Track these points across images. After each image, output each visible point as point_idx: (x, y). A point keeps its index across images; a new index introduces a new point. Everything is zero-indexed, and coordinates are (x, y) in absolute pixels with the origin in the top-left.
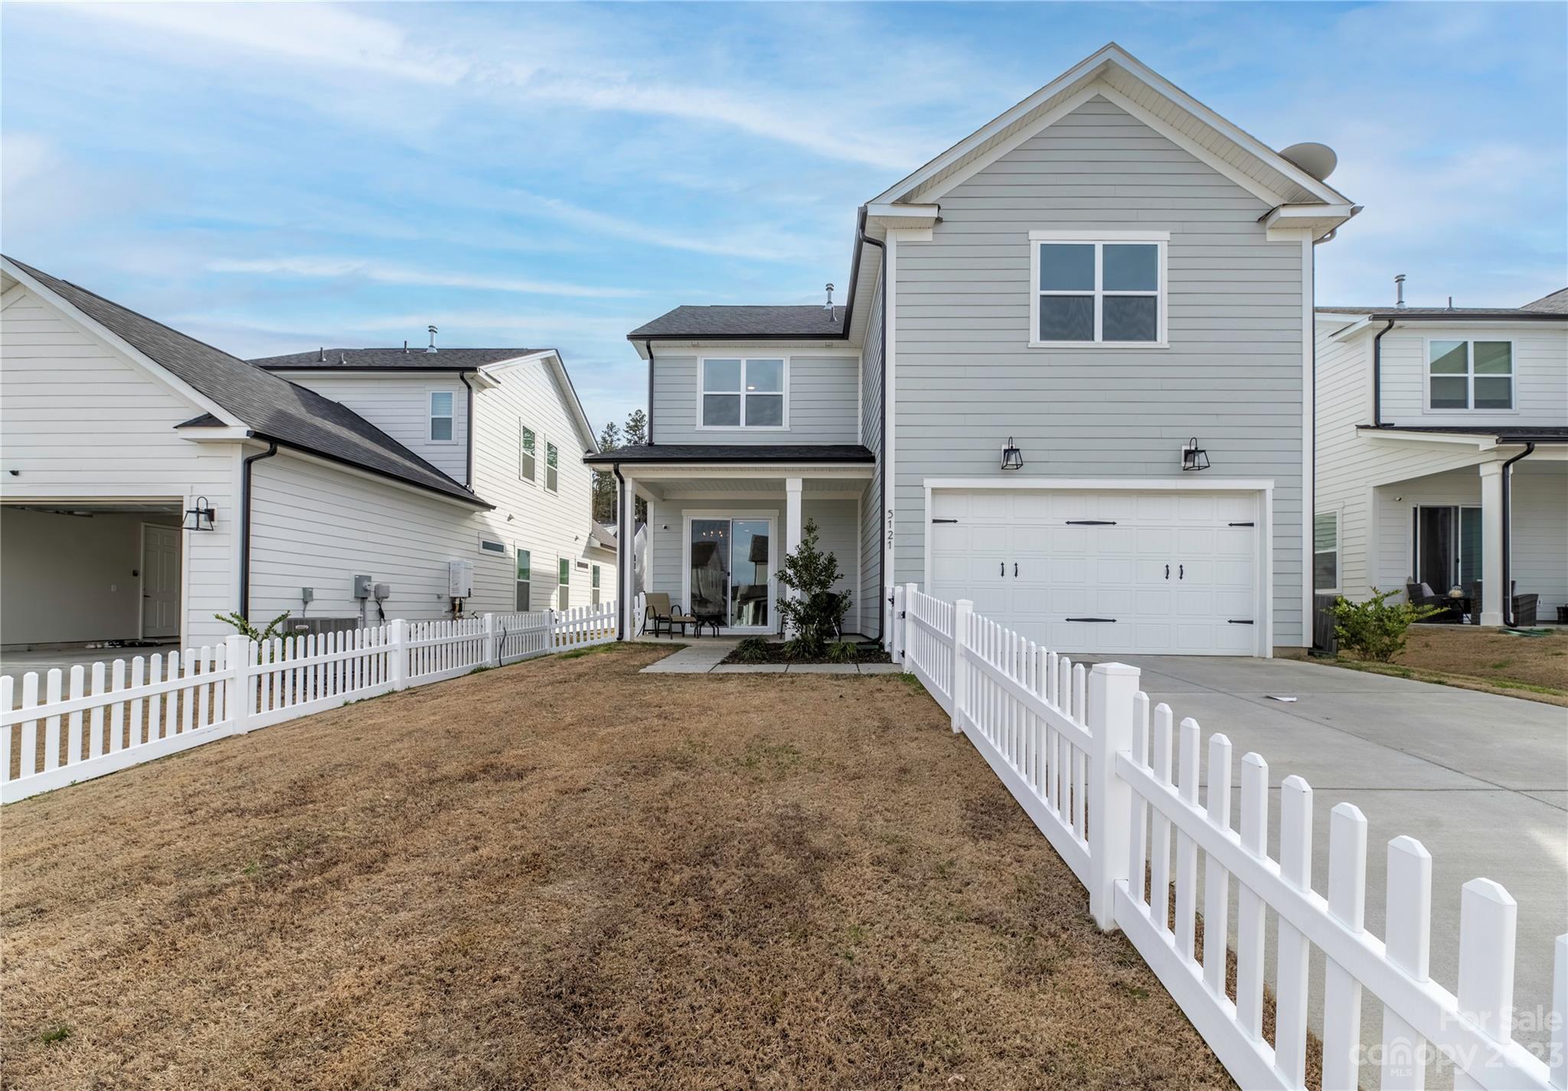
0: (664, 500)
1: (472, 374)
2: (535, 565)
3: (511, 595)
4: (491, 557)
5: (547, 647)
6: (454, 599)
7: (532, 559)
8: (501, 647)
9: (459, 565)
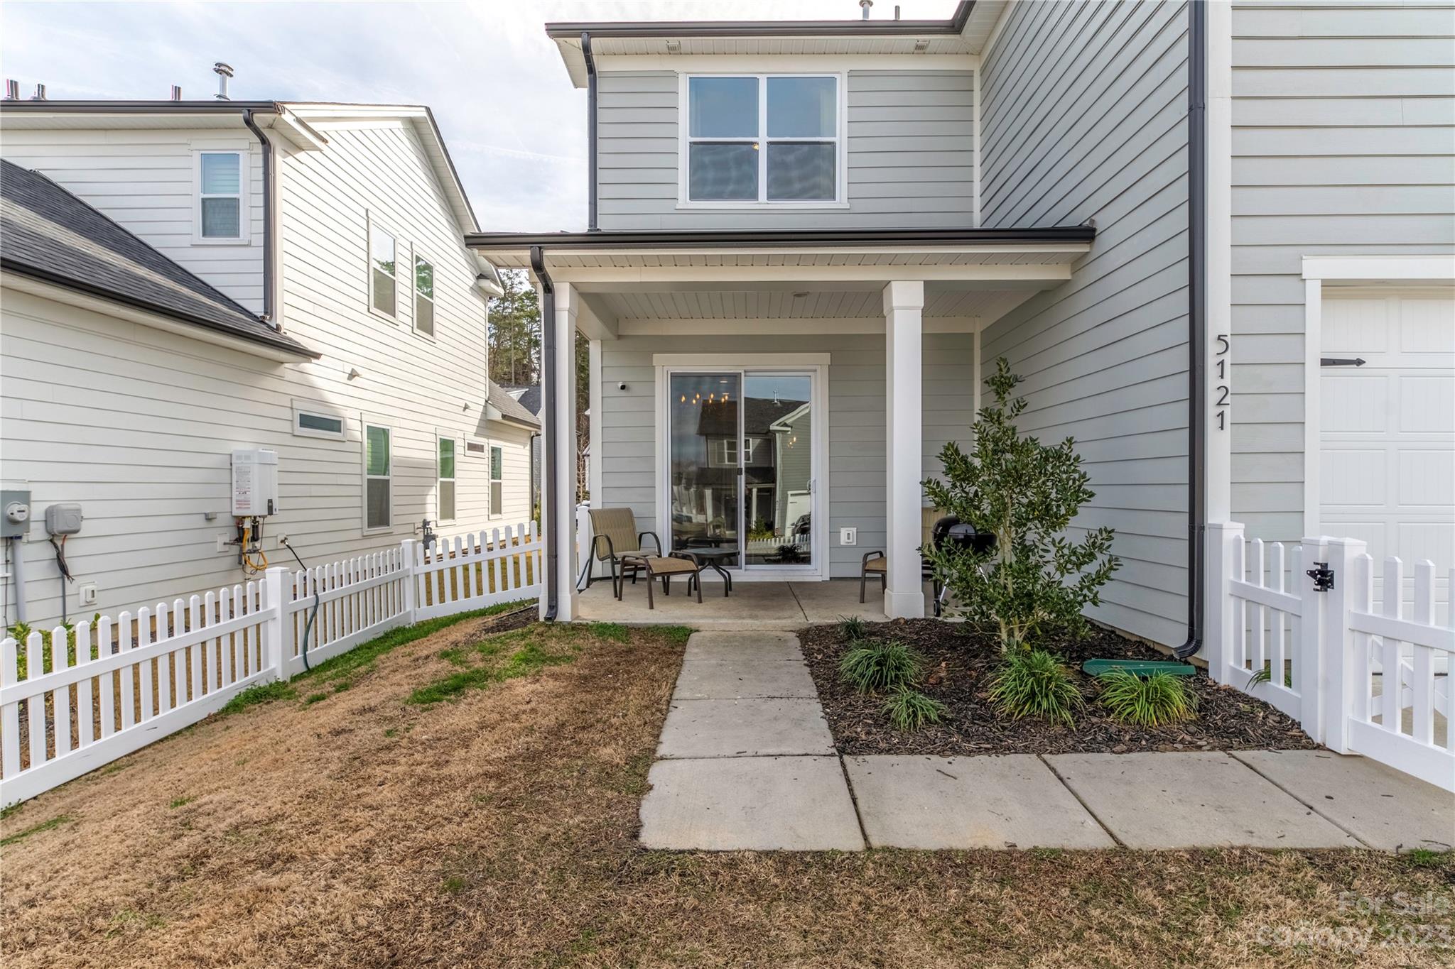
0: (619, 337)
1: (269, 117)
2: (399, 449)
3: (357, 502)
4: (317, 444)
5: (409, 606)
6: (240, 520)
7: (393, 441)
8: (308, 628)
9: (248, 457)
